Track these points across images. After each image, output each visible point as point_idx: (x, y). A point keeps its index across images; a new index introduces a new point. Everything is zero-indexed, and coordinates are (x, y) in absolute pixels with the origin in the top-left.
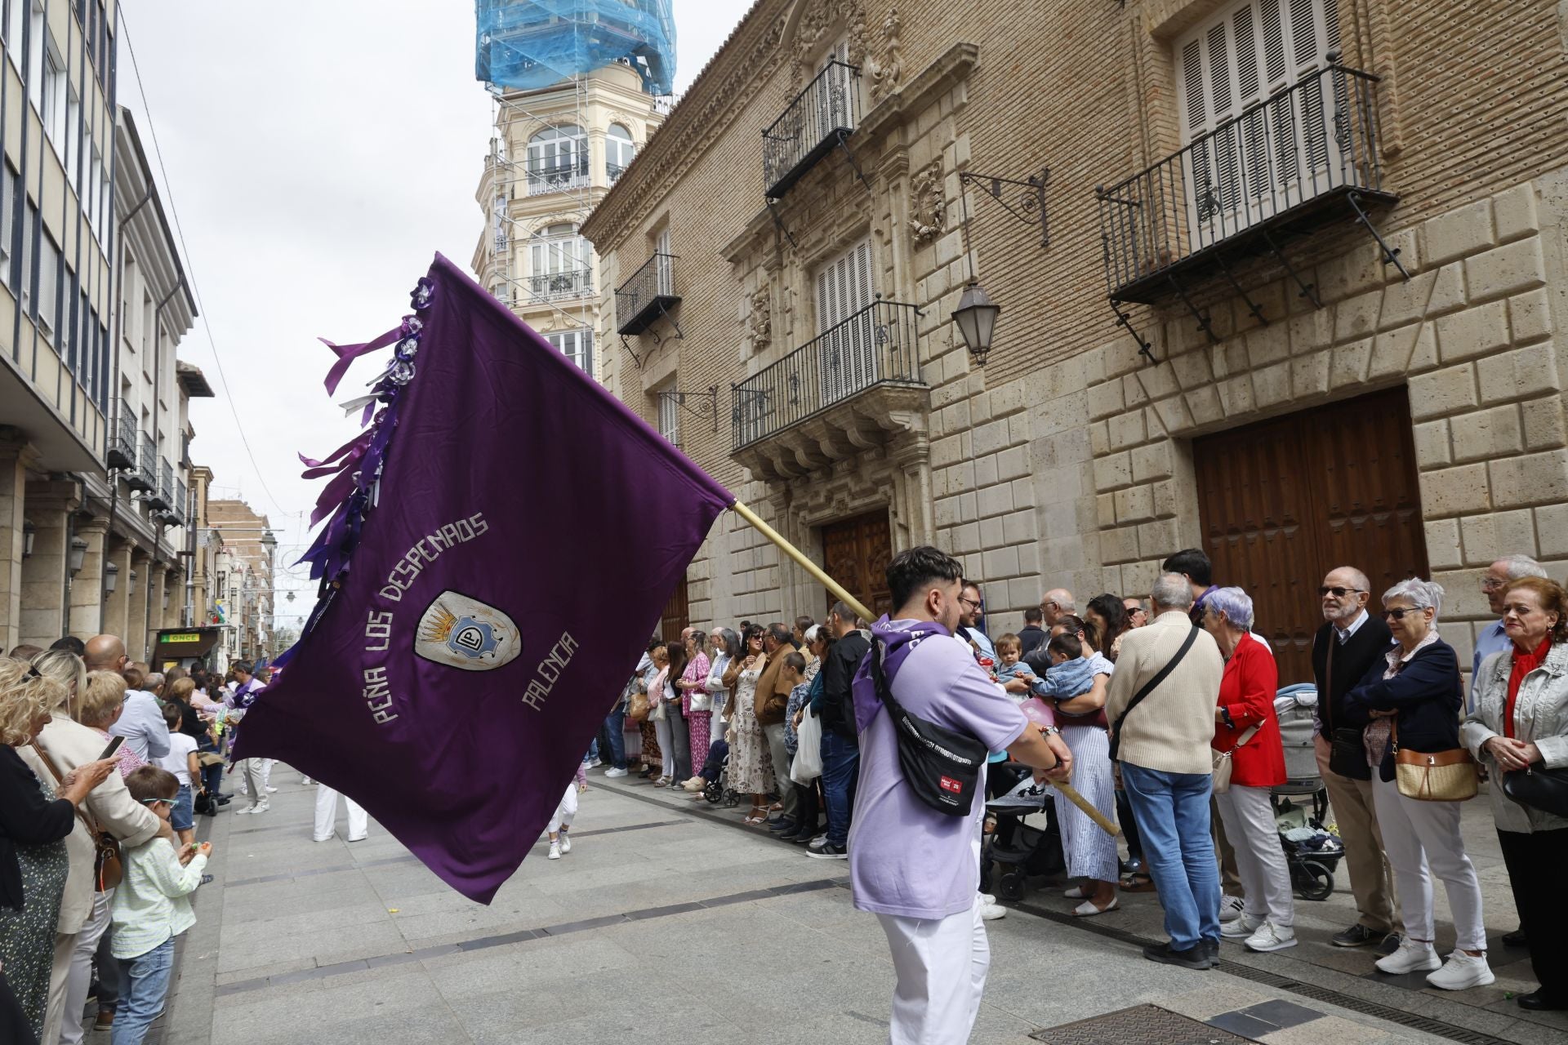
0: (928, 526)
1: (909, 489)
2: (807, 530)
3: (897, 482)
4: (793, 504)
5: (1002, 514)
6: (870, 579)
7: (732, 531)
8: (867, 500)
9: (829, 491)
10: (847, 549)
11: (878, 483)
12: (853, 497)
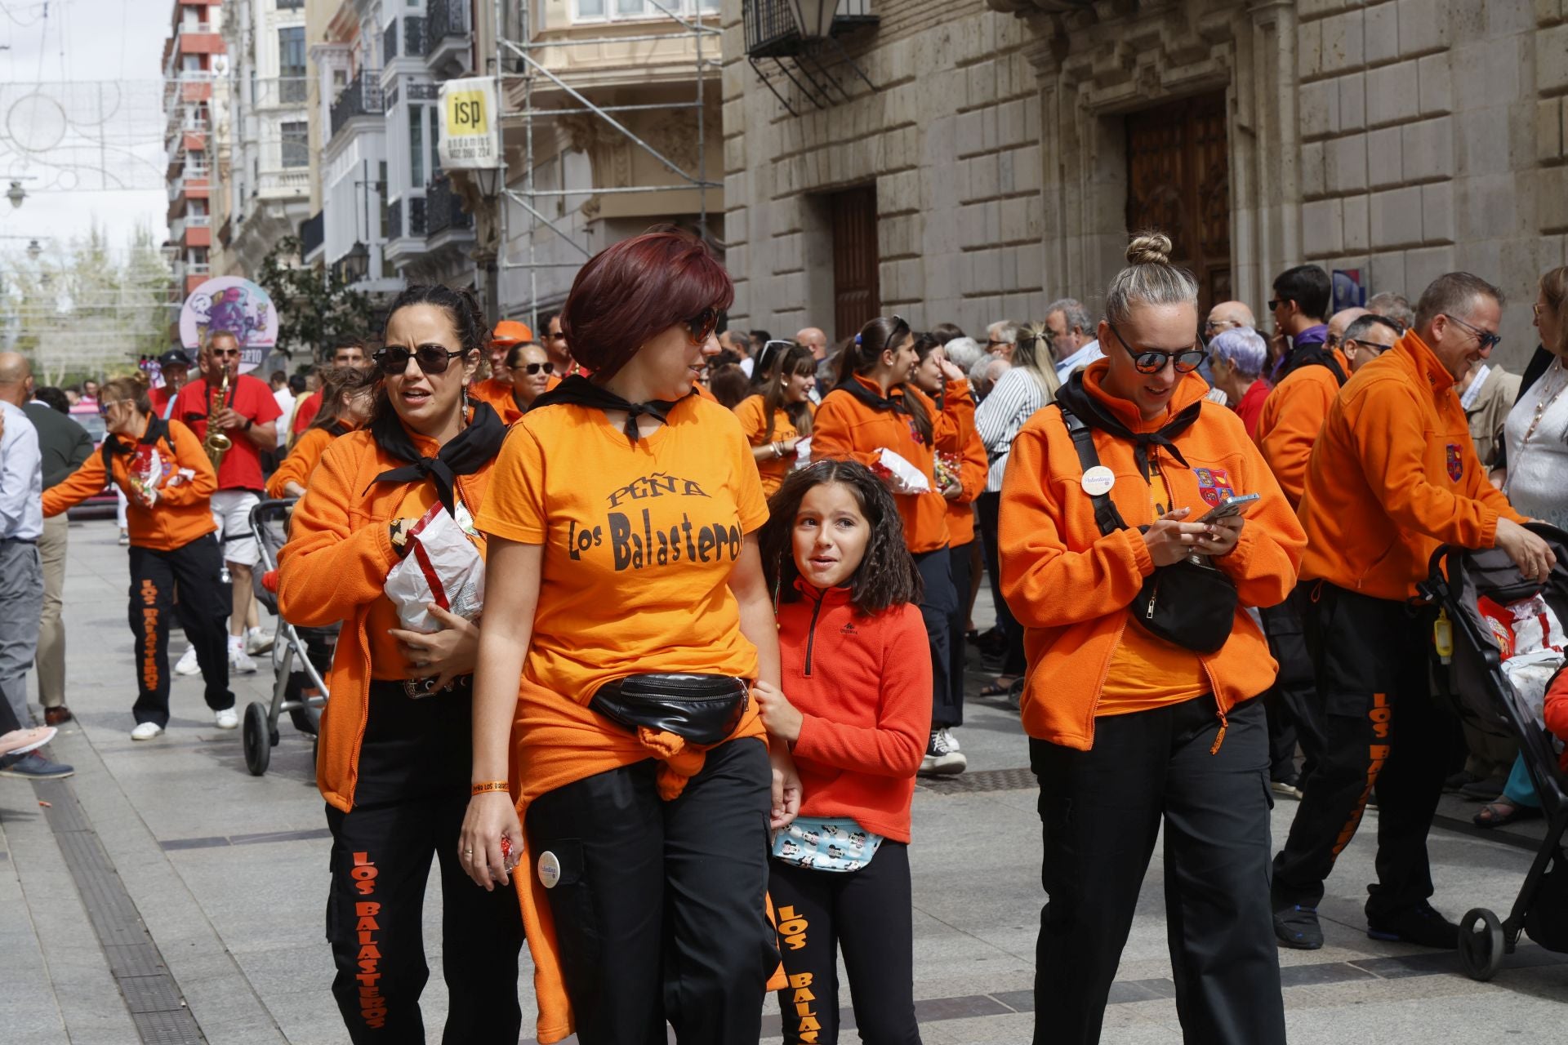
0: (1287, 135)
1: (1259, 54)
2: (1093, 122)
3: (1239, 41)
4: (1067, 65)
5: (1401, 122)
6: (1204, 232)
7: (962, 111)
8: (1193, 72)
9: (1129, 44)
10: (1166, 163)
11: (1211, 38)
12: (1171, 62)
